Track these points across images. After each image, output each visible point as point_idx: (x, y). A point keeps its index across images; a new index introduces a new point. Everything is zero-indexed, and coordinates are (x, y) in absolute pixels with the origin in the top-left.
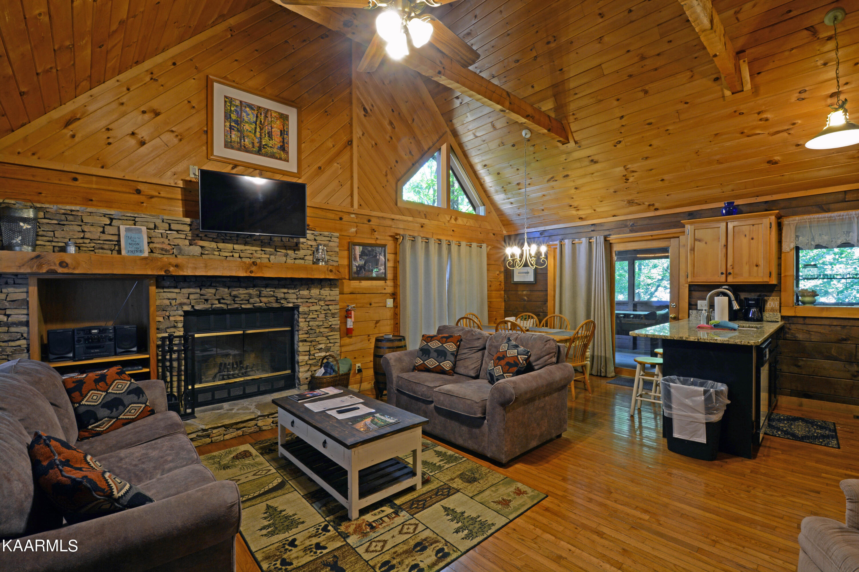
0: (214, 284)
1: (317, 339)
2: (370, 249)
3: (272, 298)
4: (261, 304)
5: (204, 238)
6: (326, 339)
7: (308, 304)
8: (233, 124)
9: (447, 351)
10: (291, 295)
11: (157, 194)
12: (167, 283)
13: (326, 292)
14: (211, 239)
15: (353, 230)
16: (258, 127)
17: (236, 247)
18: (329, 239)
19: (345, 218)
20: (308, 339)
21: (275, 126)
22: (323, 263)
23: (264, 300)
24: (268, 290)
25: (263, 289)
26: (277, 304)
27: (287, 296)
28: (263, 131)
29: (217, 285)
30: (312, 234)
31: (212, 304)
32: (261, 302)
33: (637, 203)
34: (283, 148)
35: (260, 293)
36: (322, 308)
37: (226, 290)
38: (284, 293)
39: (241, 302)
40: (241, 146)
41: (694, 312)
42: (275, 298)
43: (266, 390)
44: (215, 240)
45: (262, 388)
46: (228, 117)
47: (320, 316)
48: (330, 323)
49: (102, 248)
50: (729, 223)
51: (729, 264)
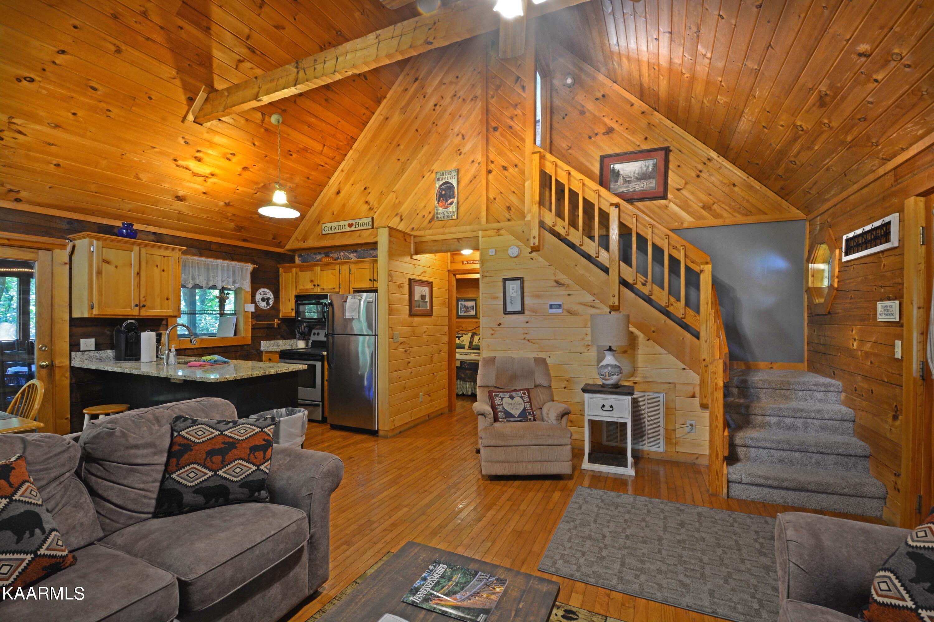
41: (79, 354)
50: (142, 249)
51: (142, 296)
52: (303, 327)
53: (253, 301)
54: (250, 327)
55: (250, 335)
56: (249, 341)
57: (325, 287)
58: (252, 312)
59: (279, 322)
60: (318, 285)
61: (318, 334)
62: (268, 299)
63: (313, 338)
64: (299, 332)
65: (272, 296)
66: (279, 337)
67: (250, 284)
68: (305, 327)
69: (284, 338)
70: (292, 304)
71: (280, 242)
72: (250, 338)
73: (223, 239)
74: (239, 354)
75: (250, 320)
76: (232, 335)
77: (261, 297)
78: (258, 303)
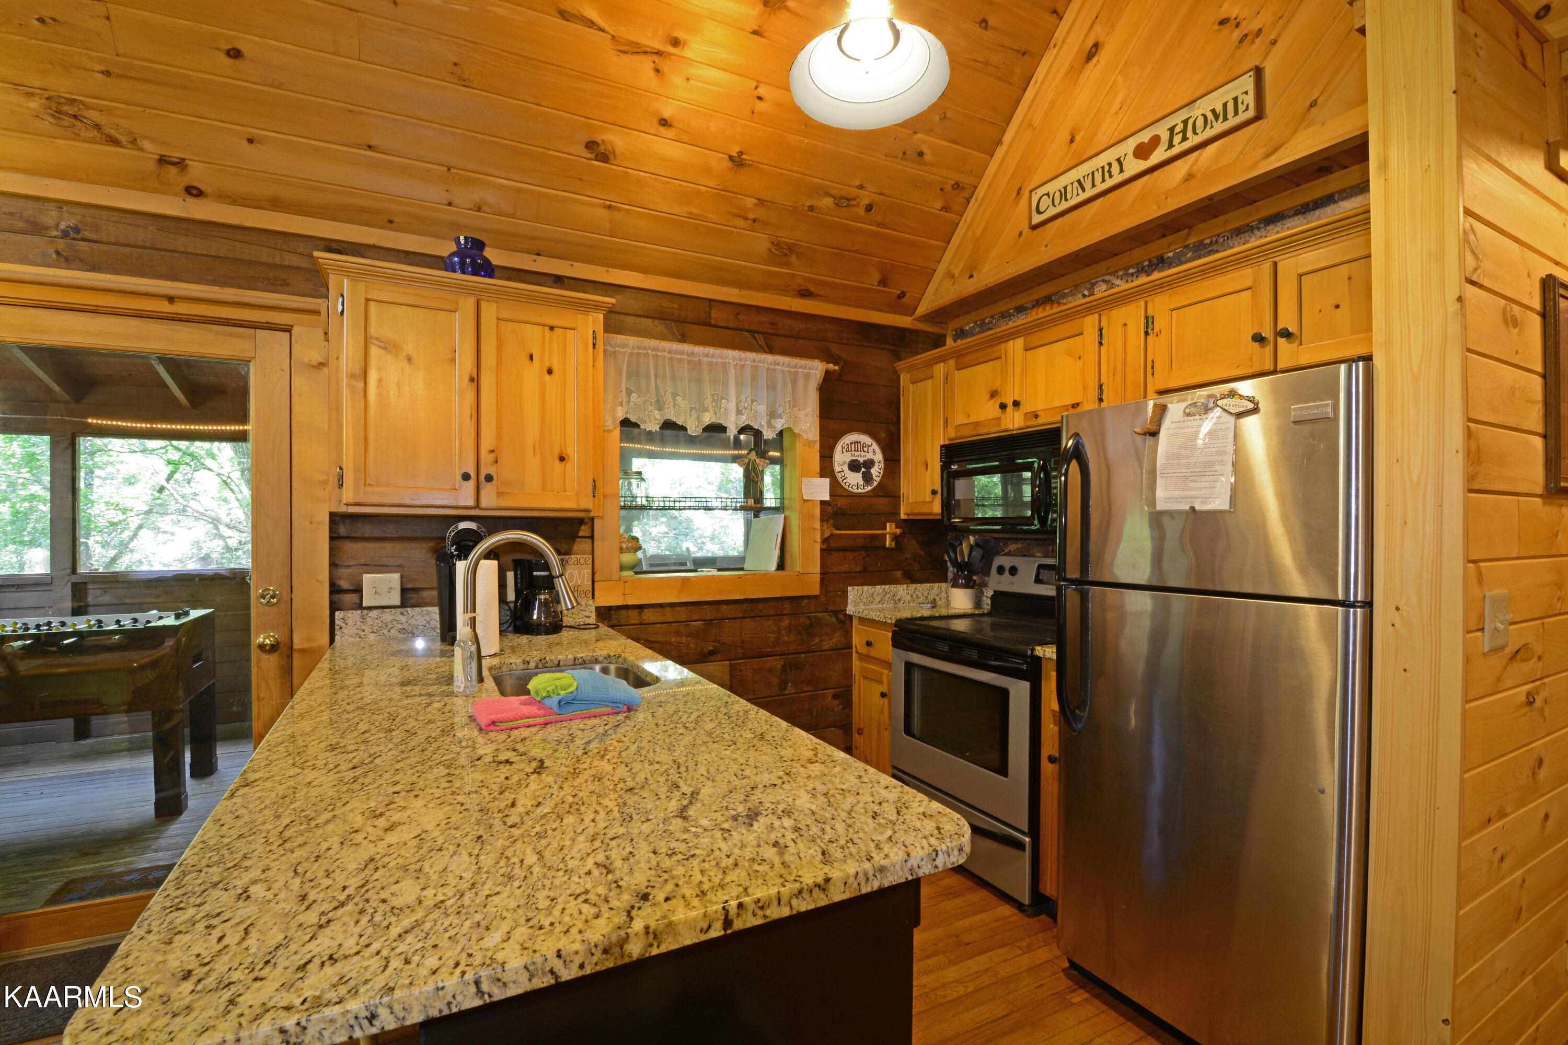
33: (97, 126)
50: (483, 305)
51: (485, 446)
52: (965, 547)
53: (826, 470)
54: (818, 547)
55: (818, 570)
56: (813, 587)
57: (1040, 406)
58: (822, 502)
59: (898, 531)
60: (1016, 404)
61: (1013, 571)
62: (869, 464)
63: (996, 583)
64: (955, 563)
65: (878, 457)
66: (899, 574)
67: (817, 420)
68: (971, 548)
69: (911, 578)
70: (933, 477)
71: (902, 295)
72: (817, 578)
73: (745, 292)
74: (785, 622)
75: (818, 525)
76: (773, 566)
77: (848, 457)
78: (839, 476)
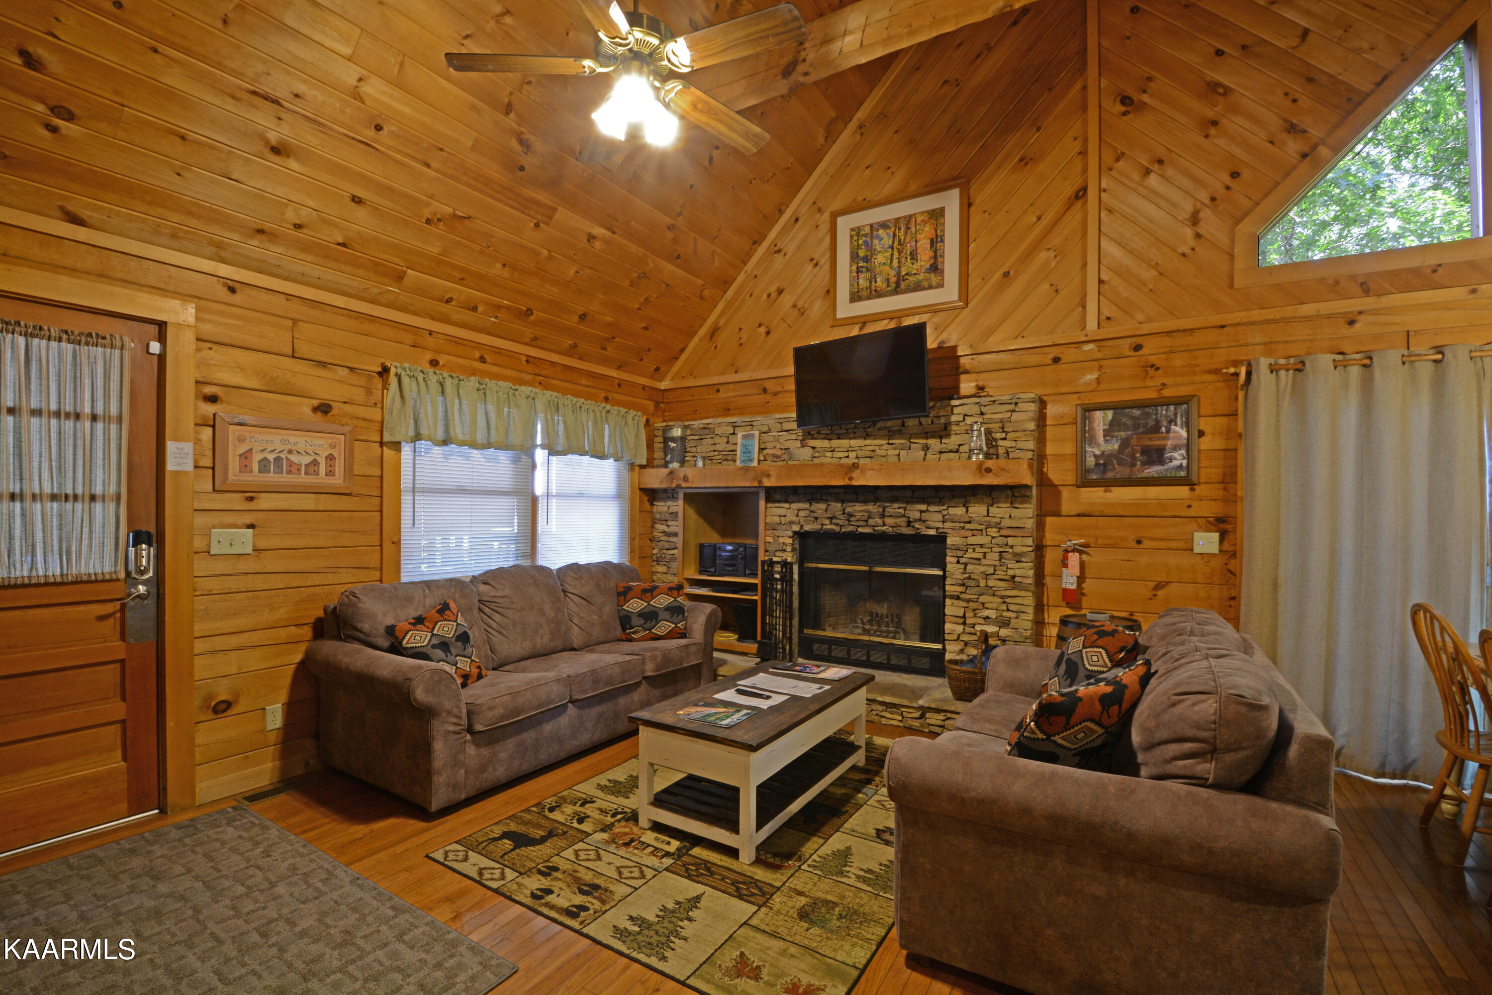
0: (824, 498)
1: (982, 599)
2: (1137, 412)
3: (902, 519)
4: (884, 528)
5: (816, 436)
6: (1001, 600)
7: (963, 532)
8: (861, 264)
9: (1081, 667)
10: (933, 514)
11: (780, 389)
12: (778, 497)
13: (1001, 511)
14: (823, 436)
15: (1091, 377)
16: (895, 250)
17: (854, 442)
18: (1012, 407)
19: (1069, 355)
20: (962, 596)
21: (922, 236)
22: (981, 457)
23: (889, 521)
24: (896, 505)
25: (887, 504)
26: (908, 529)
27: (925, 516)
28: (903, 254)
29: (829, 498)
30: (978, 403)
31: (823, 525)
32: (884, 525)
34: (935, 268)
35: (884, 511)
36: (994, 541)
37: (839, 505)
38: (921, 512)
39: (857, 523)
40: (871, 292)
42: (906, 519)
43: (899, 666)
44: (828, 437)
45: (894, 661)
46: (854, 257)
47: (988, 556)
48: (1011, 572)
49: (727, 460)
